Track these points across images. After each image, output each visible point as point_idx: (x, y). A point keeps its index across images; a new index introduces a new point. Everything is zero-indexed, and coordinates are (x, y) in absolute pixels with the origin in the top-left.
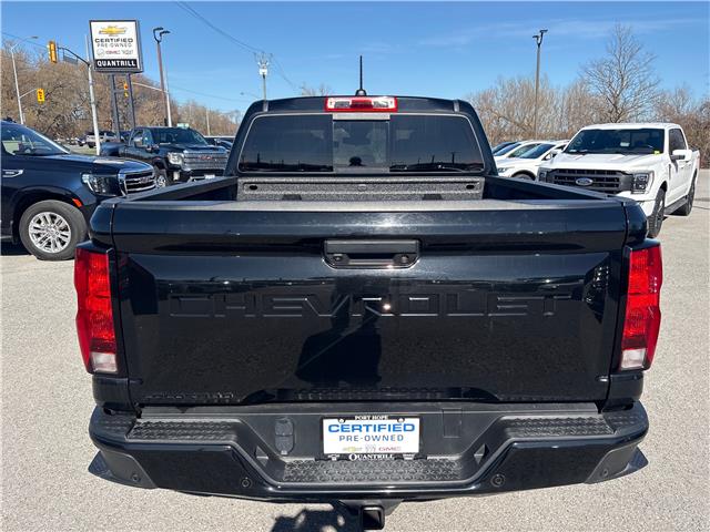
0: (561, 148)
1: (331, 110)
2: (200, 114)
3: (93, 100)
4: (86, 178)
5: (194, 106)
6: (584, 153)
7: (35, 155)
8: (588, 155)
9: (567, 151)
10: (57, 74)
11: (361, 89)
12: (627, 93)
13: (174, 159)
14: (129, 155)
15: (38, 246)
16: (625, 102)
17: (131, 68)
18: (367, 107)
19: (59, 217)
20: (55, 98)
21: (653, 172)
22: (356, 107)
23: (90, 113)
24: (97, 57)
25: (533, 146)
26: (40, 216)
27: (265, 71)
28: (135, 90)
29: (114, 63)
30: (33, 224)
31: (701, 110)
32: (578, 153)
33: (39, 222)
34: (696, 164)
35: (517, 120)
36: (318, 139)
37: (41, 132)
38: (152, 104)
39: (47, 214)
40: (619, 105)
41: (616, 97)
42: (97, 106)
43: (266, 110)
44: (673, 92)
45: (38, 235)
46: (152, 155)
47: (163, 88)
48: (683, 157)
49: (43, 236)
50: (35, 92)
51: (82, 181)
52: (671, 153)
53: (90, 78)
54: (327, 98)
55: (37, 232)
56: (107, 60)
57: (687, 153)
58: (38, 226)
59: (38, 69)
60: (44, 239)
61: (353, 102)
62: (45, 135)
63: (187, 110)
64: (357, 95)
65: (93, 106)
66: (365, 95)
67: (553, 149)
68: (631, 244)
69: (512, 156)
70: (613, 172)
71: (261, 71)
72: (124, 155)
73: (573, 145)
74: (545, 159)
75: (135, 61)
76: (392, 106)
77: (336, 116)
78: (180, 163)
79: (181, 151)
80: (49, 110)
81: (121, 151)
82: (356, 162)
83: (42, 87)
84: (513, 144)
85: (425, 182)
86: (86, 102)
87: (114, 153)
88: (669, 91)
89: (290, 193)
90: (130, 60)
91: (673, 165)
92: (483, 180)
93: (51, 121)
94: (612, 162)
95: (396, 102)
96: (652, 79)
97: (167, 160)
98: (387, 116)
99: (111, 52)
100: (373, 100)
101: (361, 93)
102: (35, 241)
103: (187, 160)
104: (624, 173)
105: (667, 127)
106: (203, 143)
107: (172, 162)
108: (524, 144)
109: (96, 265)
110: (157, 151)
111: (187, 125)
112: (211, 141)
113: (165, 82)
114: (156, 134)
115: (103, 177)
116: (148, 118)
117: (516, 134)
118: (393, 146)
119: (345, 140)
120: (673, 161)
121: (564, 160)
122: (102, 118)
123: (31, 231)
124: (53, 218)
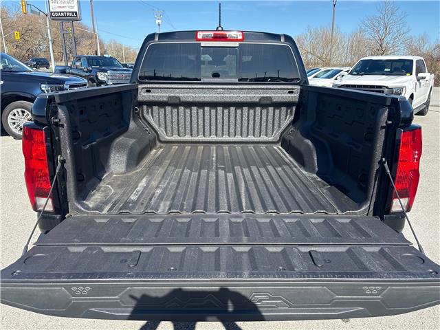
0: (348, 71)
1: (200, 40)
2: (119, 49)
3: (50, 38)
4: (44, 87)
5: (115, 43)
6: (362, 75)
7: (11, 71)
8: (365, 76)
9: (351, 73)
10: (27, 22)
11: (220, 26)
12: (389, 38)
13: (101, 76)
14: (72, 74)
15: (14, 130)
16: (387, 44)
17: (73, 17)
18: (223, 38)
19: (27, 112)
20: (26, 38)
21: (405, 87)
22: (216, 38)
23: (48, 47)
24: (52, 10)
25: (329, 71)
26: (15, 111)
27: (160, 21)
28: (77, 32)
29: (62, 14)
30: (10, 116)
31: (435, 49)
32: (358, 74)
33: (14, 115)
34: (432, 83)
35: (319, 55)
36: (191, 60)
37: (18, 59)
38: (88, 42)
39: (19, 110)
40: (383, 46)
41: (382, 40)
42: (53, 43)
43: (157, 40)
44: (418, 38)
45: (14, 123)
46: (87, 74)
47: (94, 31)
48: (425, 78)
49: (17, 124)
50: (14, 34)
51: (41, 88)
52: (417, 75)
53: (48, 24)
54: (197, 32)
55: (13, 121)
56: (58, 12)
57: (427, 75)
58: (14, 117)
59: (15, 19)
60: (18, 126)
61: (214, 34)
62: (20, 61)
63: (110, 46)
64: (217, 30)
65: (50, 43)
66: (223, 30)
67: (342, 72)
68: (401, 127)
69: (316, 77)
70: (380, 87)
71: (157, 21)
72: (69, 73)
73: (355, 70)
74: (336, 79)
75: (76, 13)
76: (240, 37)
77: (203, 44)
78: (105, 79)
79: (106, 71)
80: (23, 45)
81: (68, 71)
82: (216, 75)
83: (18, 30)
84: (316, 70)
85: (262, 89)
86: (46, 40)
87: (63, 72)
88: (415, 37)
89: (173, 95)
90: (73, 12)
91: (418, 83)
92: (300, 87)
93: (24, 52)
94: (379, 80)
95: (243, 35)
96: (405, 29)
97: (97, 77)
98: (237, 44)
99: (60, 7)
100: (228, 33)
101: (220, 29)
102: (12, 127)
103: (110, 78)
104: (387, 87)
105: (415, 59)
106: (119, 67)
107: (100, 78)
108: (323, 69)
109: (37, 138)
110: (90, 71)
111: (110, 56)
112: (125, 65)
113: (96, 28)
114: (90, 60)
115: (54, 86)
116: (85, 50)
117: (318, 64)
118: (241, 66)
119: (210, 63)
120: (418, 80)
121: (349, 79)
122: (56, 50)
123: (9, 120)
124: (23, 112)
